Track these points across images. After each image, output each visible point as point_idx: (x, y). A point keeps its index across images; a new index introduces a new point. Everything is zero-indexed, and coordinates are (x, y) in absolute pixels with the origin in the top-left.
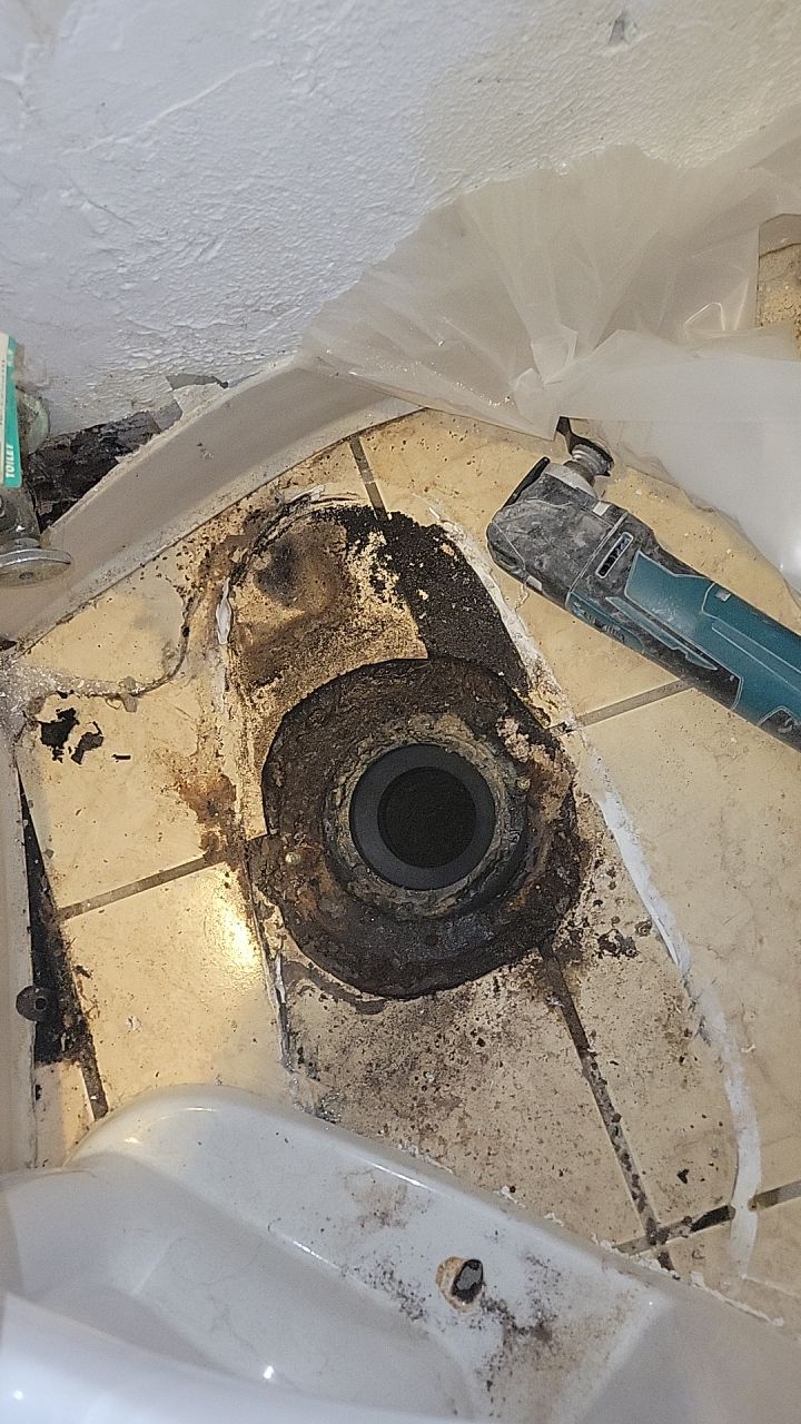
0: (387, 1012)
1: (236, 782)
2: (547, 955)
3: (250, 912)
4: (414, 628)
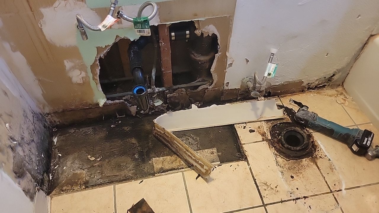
0: (291, 161)
1: (266, 132)
2: (312, 157)
3: (270, 147)
4: (290, 119)
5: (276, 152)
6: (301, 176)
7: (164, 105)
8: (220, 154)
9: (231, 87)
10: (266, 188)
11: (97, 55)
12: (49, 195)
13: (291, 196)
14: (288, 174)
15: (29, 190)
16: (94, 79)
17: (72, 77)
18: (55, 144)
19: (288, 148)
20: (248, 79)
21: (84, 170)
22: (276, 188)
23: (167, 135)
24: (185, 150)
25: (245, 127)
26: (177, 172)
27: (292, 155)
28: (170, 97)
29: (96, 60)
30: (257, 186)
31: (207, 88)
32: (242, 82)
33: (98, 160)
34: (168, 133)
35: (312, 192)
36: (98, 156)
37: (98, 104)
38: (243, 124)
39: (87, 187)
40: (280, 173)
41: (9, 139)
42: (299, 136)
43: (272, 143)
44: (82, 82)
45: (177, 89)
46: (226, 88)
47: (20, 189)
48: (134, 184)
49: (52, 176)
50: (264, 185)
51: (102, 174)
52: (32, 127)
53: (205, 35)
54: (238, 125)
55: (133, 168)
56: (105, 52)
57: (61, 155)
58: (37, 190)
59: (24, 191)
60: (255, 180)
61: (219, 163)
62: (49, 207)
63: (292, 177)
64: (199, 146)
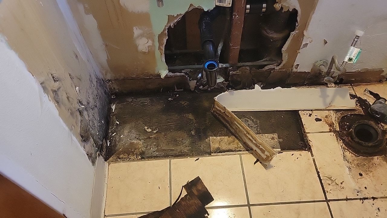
0: (360, 157)
1: (334, 123)
2: (386, 156)
3: (337, 140)
4: (362, 111)
5: (344, 145)
6: (371, 174)
7: (225, 83)
8: (281, 140)
9: (299, 70)
10: (330, 182)
11: (167, 24)
12: (107, 161)
13: (358, 195)
14: (356, 171)
15: (91, 154)
16: (159, 48)
17: (138, 45)
18: (113, 111)
19: (358, 143)
20: (321, 63)
21: (140, 140)
22: (342, 184)
23: (227, 114)
24: (246, 133)
25: (310, 115)
26: (235, 154)
27: (362, 151)
28: (233, 75)
29: (164, 30)
30: (321, 180)
31: (274, 69)
32: (314, 65)
33: (155, 132)
34: (229, 112)
35: (382, 193)
36: (154, 128)
37: (159, 75)
38: (309, 111)
39: (143, 158)
40: (348, 169)
41: (78, 103)
42: (372, 131)
43: (340, 135)
44: (147, 51)
45: (240, 67)
46: (295, 70)
47: (85, 153)
48: (190, 161)
49: (110, 143)
50: (328, 179)
51: (158, 146)
52: (95, 92)
53: (285, 10)
54: (303, 112)
55: (189, 144)
56: (175, 21)
57: (118, 123)
58: (98, 155)
59: (87, 154)
60: (318, 173)
61: (280, 150)
62: (107, 173)
63: (361, 175)
64: (258, 130)
